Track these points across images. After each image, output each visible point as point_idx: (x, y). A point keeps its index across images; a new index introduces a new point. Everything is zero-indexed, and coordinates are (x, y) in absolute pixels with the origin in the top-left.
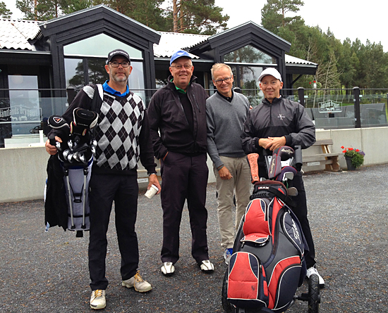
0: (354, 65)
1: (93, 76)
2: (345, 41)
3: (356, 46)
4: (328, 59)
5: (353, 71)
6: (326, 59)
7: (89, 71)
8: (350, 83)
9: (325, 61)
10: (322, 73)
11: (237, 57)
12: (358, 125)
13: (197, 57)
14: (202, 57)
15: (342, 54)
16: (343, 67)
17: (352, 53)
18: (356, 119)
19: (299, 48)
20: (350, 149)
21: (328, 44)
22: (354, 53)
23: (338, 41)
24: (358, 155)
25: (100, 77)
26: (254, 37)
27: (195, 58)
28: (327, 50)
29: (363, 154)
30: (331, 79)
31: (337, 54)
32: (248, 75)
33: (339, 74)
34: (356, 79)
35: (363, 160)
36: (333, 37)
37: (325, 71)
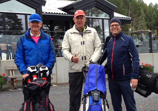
0: (154, 18)
1: (8, 22)
2: (149, 5)
3: (156, 7)
4: (140, 14)
5: (154, 21)
6: (139, 14)
7: (6, 19)
8: (152, 28)
9: (138, 16)
10: (137, 22)
11: (90, 12)
12: (151, 51)
13: (66, 13)
14: (69, 13)
15: (148, 12)
16: (148, 19)
17: (153, 11)
18: (150, 49)
19: (124, 8)
20: (146, 64)
21: (140, 6)
22: (154, 12)
23: (146, 5)
24: (151, 68)
25: (13, 22)
26: (97, 3)
27: (65, 14)
28: (140, 9)
29: (153, 67)
30: (141, 26)
31: (145, 11)
32: (96, 22)
33: (146, 23)
34: (156, 26)
35: (153, 70)
36: (143, 2)
37: (138, 21)
